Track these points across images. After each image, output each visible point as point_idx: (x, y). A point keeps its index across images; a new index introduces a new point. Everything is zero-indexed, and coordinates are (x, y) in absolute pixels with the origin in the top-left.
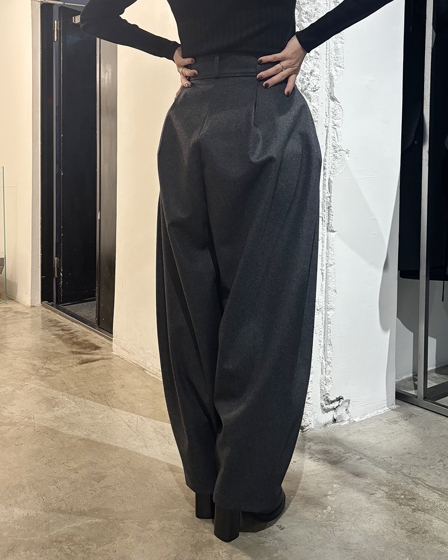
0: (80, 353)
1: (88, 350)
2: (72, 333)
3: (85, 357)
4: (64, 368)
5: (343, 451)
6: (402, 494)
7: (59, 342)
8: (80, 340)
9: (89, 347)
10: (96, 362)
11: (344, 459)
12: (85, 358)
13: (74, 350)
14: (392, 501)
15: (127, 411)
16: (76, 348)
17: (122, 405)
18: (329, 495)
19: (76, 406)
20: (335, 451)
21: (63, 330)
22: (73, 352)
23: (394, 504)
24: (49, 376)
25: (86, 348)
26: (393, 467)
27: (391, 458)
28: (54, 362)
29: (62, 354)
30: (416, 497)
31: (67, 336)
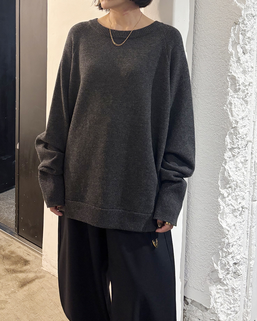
0: (14, 271)
4: (9, 295)
9: (19, 261)
22: (8, 271)
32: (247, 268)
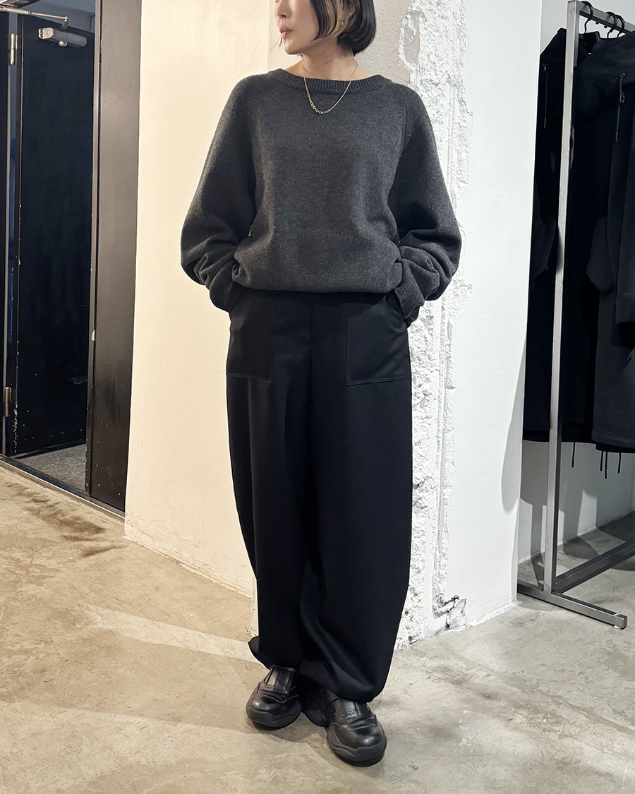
0: (76, 539)
1: (86, 532)
2: (51, 506)
3: (87, 544)
4: (64, 564)
5: (464, 666)
6: (544, 718)
7: (40, 522)
8: (68, 517)
9: (86, 529)
10: (107, 553)
11: (468, 677)
12: (88, 547)
13: (67, 534)
14: (534, 726)
15: (176, 625)
16: (68, 531)
17: (167, 617)
18: (461, 724)
19: (105, 621)
20: (456, 667)
21: (35, 501)
22: (67, 538)
23: (536, 730)
24: (46, 577)
25: (81, 530)
26: (528, 683)
27: (523, 672)
28: (46, 555)
29: (50, 541)
30: (560, 719)
31: (46, 512)
32: (439, 500)
